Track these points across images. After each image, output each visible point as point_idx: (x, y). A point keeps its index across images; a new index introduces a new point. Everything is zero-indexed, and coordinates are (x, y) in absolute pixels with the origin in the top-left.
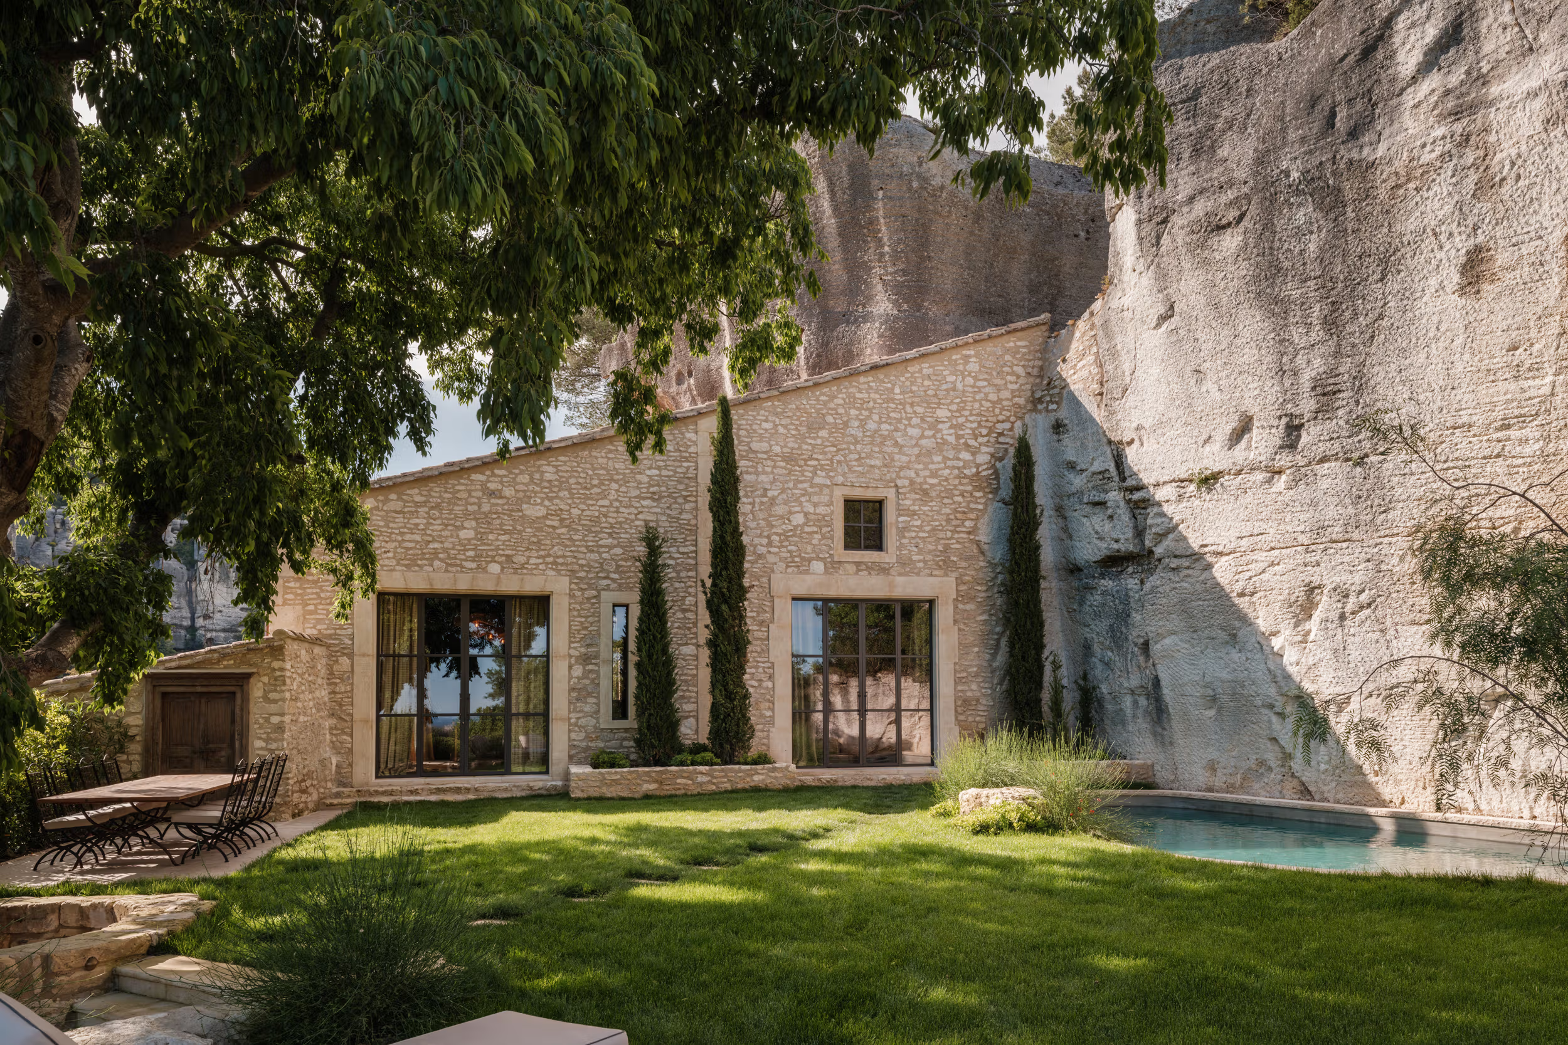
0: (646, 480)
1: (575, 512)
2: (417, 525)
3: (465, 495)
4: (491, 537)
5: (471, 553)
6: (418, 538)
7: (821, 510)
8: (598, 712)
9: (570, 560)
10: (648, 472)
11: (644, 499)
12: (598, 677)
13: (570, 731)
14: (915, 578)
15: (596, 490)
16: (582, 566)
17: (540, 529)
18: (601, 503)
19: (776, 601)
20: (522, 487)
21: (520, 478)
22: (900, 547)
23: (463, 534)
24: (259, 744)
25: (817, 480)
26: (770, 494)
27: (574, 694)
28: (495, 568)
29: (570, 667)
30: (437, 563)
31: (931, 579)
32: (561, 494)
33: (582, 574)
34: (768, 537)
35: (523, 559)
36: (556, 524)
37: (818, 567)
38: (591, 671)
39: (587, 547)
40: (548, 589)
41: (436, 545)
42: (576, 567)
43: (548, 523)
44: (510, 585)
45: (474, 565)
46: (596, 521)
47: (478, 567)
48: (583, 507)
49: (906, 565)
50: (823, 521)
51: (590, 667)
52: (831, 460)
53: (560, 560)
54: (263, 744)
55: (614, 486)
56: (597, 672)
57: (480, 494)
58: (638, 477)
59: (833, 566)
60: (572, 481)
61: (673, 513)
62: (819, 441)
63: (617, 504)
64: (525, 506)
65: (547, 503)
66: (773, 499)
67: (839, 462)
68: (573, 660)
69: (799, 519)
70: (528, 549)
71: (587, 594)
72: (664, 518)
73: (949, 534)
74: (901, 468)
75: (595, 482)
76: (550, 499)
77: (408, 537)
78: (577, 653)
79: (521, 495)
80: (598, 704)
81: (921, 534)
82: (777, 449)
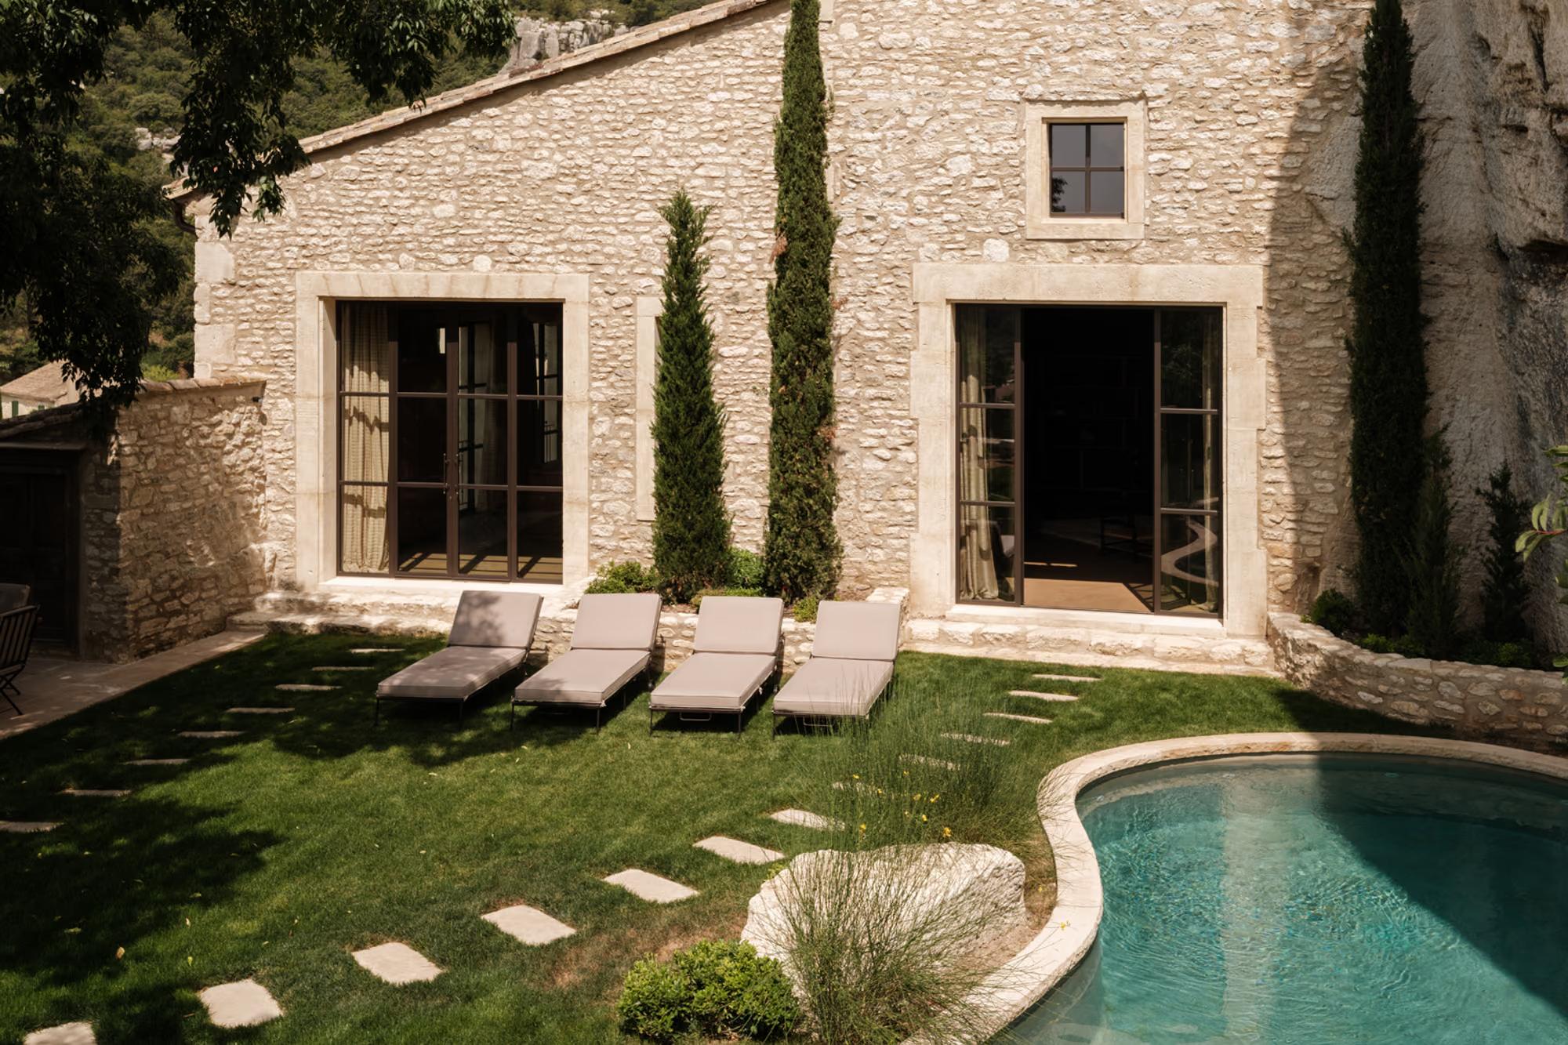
0: (709, 108)
1: (600, 168)
2: (377, 199)
3: (443, 151)
4: (478, 214)
5: (451, 241)
6: (379, 219)
7: (1002, 145)
8: (632, 493)
9: (590, 246)
10: (713, 97)
11: (706, 141)
12: (634, 434)
13: (592, 521)
14: (1182, 266)
15: (631, 131)
16: (609, 256)
17: (547, 199)
18: (638, 152)
19: (922, 309)
20: (522, 133)
21: (520, 120)
22: (1156, 208)
23: (438, 210)
24: (91, 551)
25: (995, 94)
26: (911, 122)
27: (597, 463)
28: (483, 263)
29: (592, 419)
30: (404, 257)
31: (1213, 269)
32: (578, 142)
33: (609, 270)
34: (908, 198)
35: (523, 247)
36: (569, 189)
37: (998, 249)
38: (622, 426)
39: (617, 225)
40: (557, 295)
41: (401, 230)
42: (600, 259)
43: (560, 188)
44: (505, 287)
45: (453, 259)
46: (629, 182)
47: (461, 262)
48: (611, 160)
49: (1163, 240)
50: (1010, 167)
51: (623, 420)
52: (1019, 55)
53: (577, 248)
54: (96, 552)
55: (660, 121)
56: (632, 428)
57: (461, 147)
58: (697, 105)
59: (1026, 244)
60: (596, 118)
61: (753, 164)
62: (998, 23)
63: (663, 152)
64: (525, 163)
65: (558, 157)
66: (918, 130)
67: (1037, 58)
68: (595, 410)
69: (961, 166)
70: (531, 232)
71: (617, 301)
72: (737, 172)
73: (1250, 182)
74: (1156, 63)
75: (630, 118)
76: (562, 149)
77: (366, 219)
78: (601, 397)
79: (519, 145)
80: (633, 481)
81: (1192, 185)
82: (926, 43)
